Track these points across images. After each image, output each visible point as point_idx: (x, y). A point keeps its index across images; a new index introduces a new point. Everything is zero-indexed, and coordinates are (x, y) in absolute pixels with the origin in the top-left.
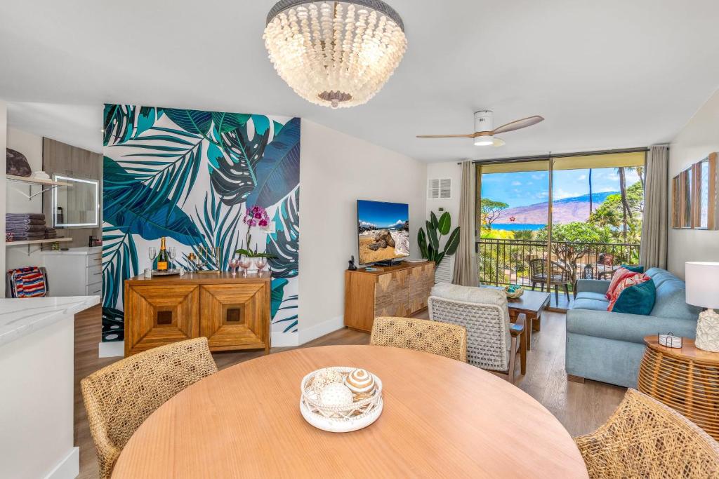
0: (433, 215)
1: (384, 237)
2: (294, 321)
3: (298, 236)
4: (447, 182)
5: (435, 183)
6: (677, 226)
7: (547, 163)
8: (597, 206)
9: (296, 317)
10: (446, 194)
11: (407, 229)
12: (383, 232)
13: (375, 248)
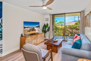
0: (45, 24)
1: (32, 29)
2: (1, 51)
3: (2, 30)
4: (48, 18)
5: (46, 18)
6: (86, 26)
7: (64, 15)
8: (76, 22)
9: (2, 50)
10: (48, 20)
11: (39, 27)
12: (32, 28)
13: (29, 31)
